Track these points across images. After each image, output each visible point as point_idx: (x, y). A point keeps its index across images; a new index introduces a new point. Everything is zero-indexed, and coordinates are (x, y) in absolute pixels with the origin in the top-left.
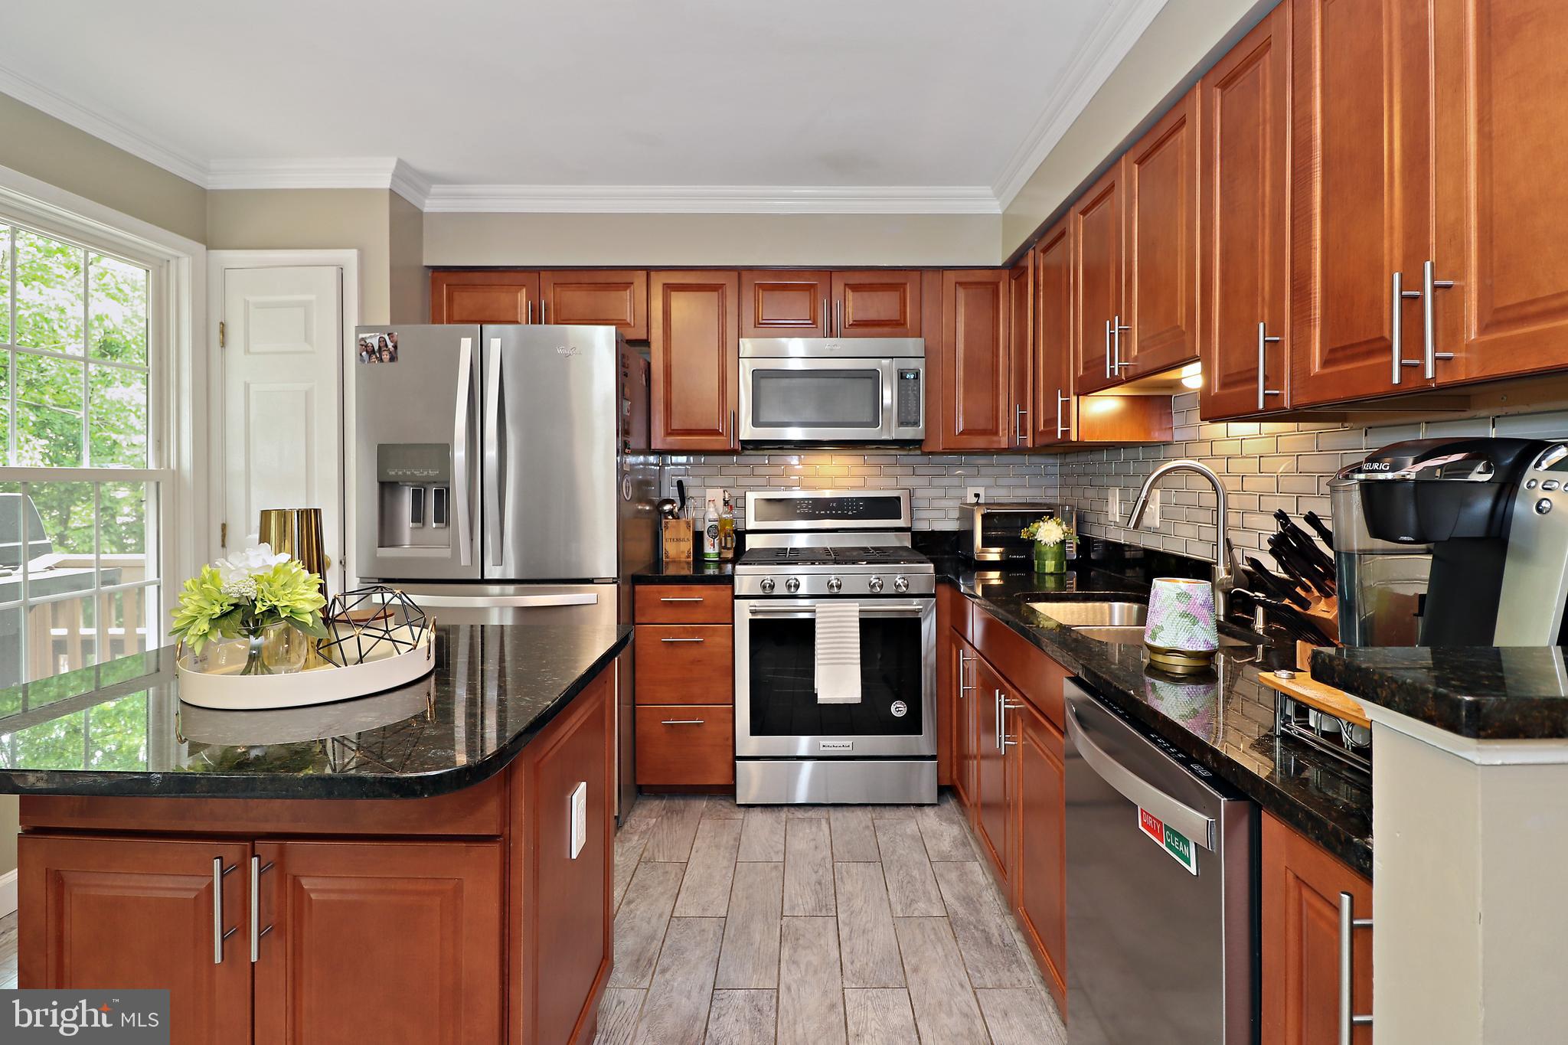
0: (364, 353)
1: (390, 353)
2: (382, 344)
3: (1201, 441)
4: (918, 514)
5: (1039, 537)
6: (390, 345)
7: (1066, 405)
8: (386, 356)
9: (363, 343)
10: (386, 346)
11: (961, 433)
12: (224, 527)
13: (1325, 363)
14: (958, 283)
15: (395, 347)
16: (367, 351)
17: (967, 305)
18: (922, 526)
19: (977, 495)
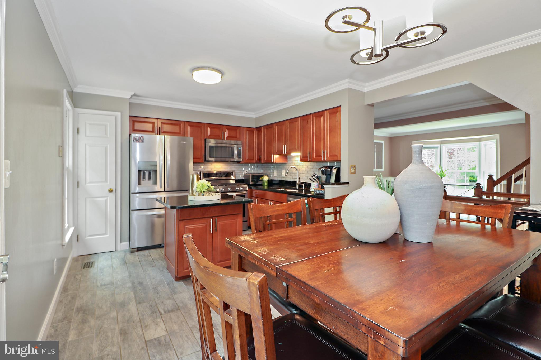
0: (134, 140)
1: (142, 141)
2: (140, 138)
3: (293, 163)
4: (236, 176)
5: (264, 179)
6: (142, 139)
7: (273, 156)
8: (140, 141)
9: (134, 138)
10: (141, 139)
11: (248, 160)
12: (78, 183)
13: (315, 157)
14: (247, 130)
15: (143, 139)
16: (135, 140)
17: (249, 135)
18: (237, 179)
19: (247, 172)
